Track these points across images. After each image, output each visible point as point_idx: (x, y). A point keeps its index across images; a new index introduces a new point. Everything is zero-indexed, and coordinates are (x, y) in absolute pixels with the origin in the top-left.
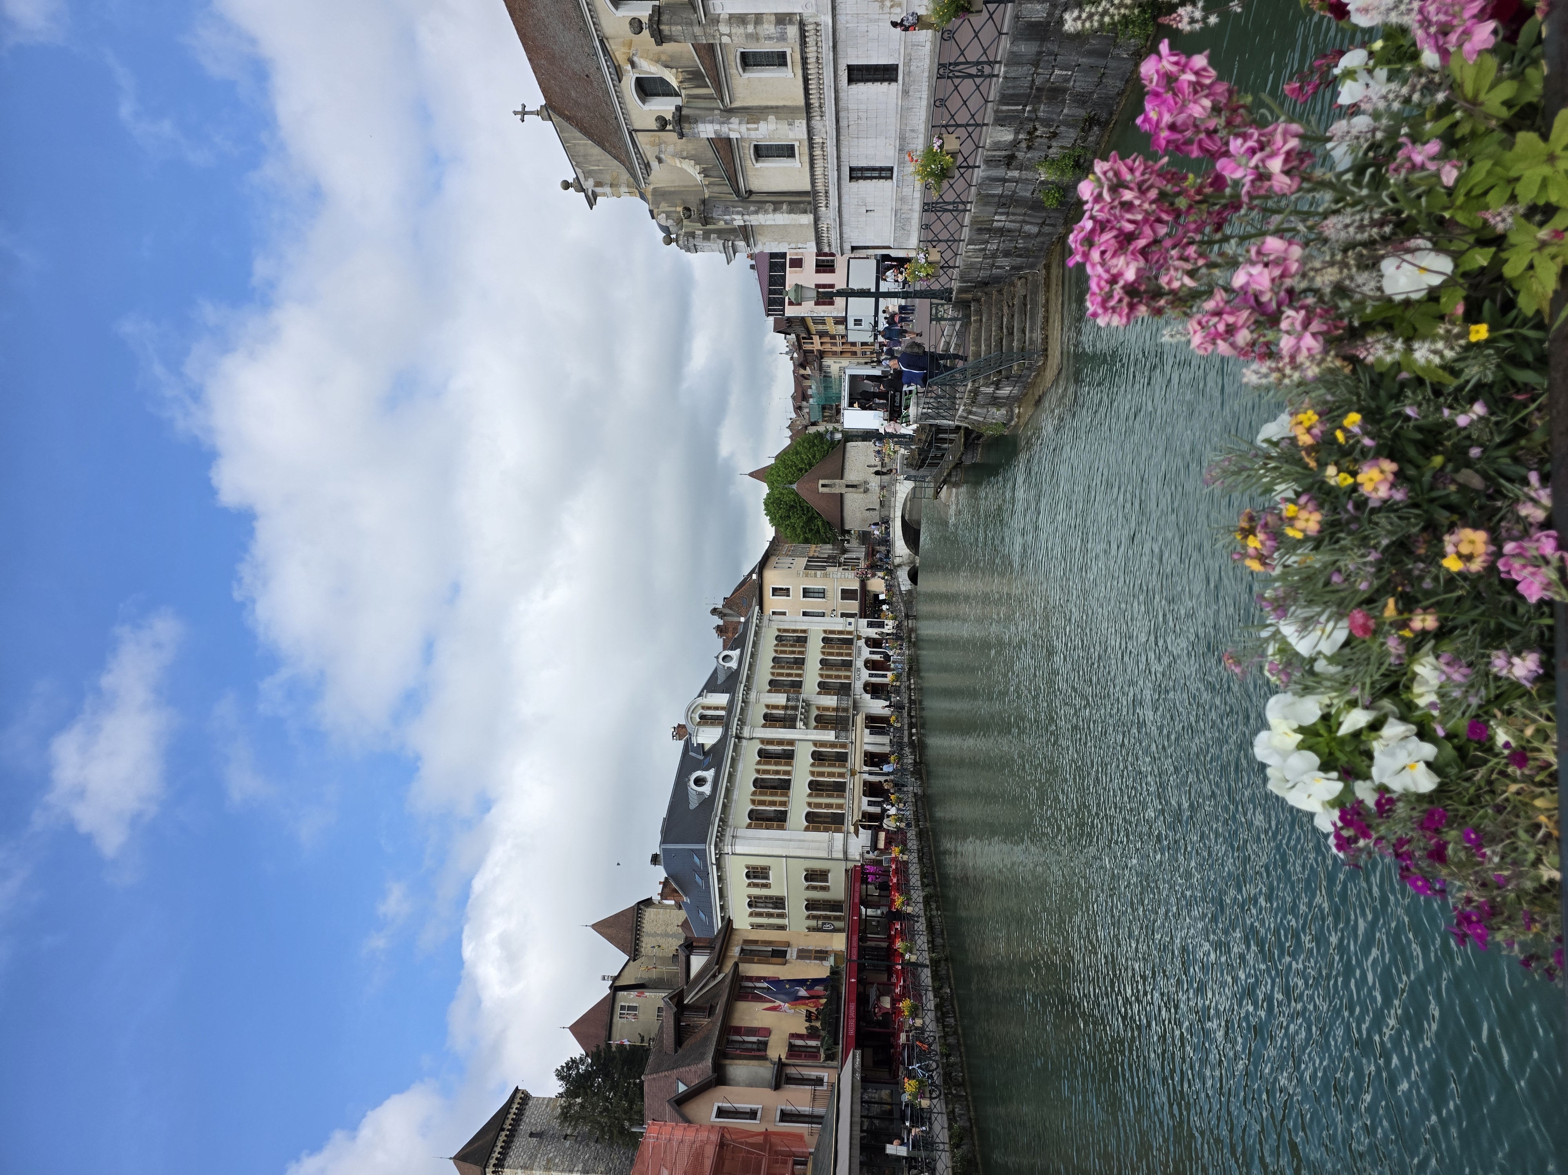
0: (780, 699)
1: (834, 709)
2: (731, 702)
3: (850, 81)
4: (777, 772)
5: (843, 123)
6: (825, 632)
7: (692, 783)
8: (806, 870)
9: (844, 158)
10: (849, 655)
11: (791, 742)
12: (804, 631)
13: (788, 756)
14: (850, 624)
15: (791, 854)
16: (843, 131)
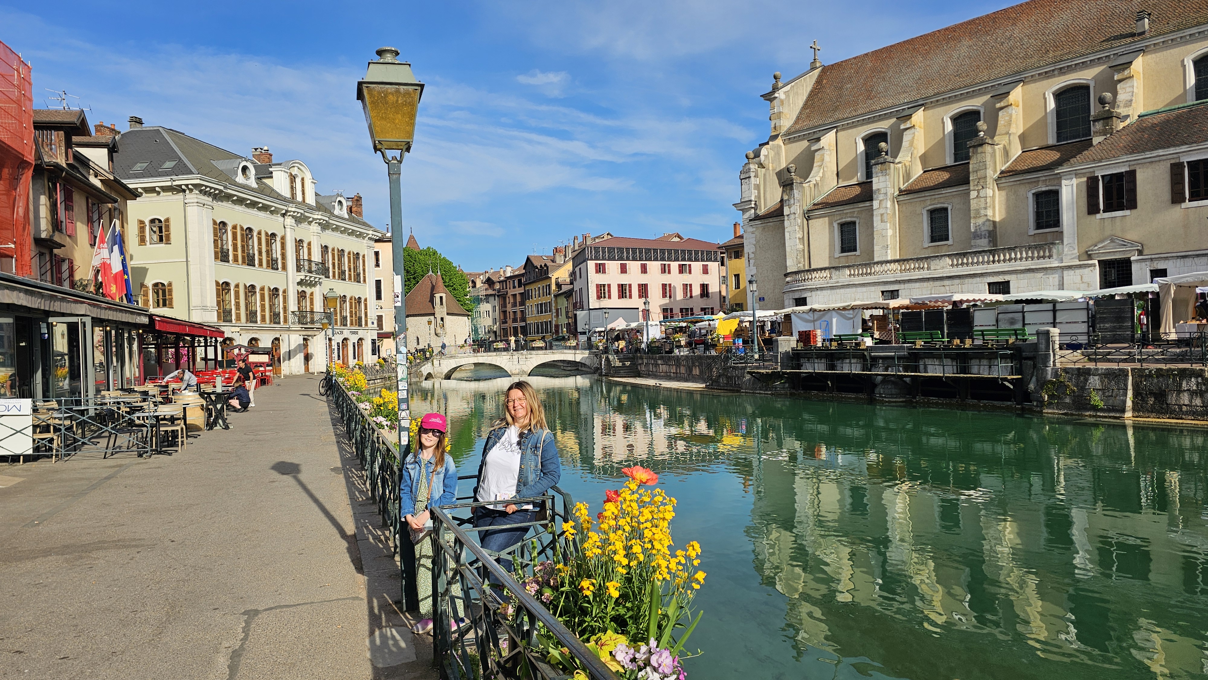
0: (316, 257)
1: (312, 309)
2: (310, 208)
3: (989, 284)
4: (260, 253)
5: (947, 282)
6: (366, 300)
7: (244, 163)
8: (170, 284)
9: (907, 286)
10: (352, 324)
11: (284, 268)
12: (365, 281)
13: (272, 264)
14: (373, 323)
15: (191, 268)
16: (938, 283)
